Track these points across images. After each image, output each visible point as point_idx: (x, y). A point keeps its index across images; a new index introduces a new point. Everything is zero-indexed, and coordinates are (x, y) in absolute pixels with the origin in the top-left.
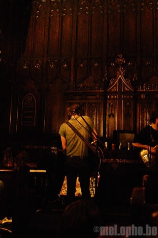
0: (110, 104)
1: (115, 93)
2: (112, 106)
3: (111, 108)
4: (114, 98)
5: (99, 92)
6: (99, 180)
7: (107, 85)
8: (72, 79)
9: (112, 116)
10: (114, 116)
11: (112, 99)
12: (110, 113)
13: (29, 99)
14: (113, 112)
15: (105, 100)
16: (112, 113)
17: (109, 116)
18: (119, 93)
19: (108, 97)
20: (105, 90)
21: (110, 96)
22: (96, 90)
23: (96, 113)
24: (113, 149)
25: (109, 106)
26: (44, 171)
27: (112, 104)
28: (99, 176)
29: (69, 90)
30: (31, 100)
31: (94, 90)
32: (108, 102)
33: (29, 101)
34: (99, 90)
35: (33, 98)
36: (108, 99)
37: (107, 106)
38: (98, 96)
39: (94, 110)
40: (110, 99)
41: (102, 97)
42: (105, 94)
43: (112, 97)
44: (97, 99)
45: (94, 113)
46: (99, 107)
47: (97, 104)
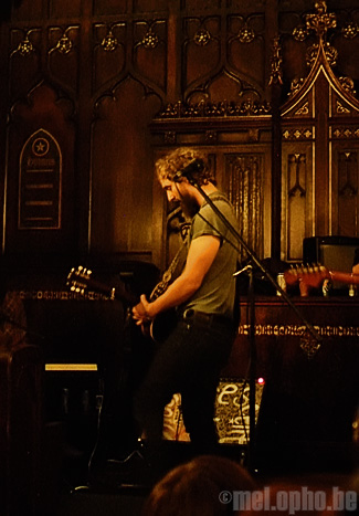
0: (291, 156)
1: (306, 122)
2: (298, 161)
3: (294, 168)
4: (303, 138)
5: (254, 120)
6: (264, 392)
7: (281, 97)
8: (172, 80)
9: (298, 193)
10: (303, 194)
11: (298, 140)
12: (293, 183)
13: (40, 147)
14: (302, 180)
15: (277, 143)
16: (298, 186)
17: (291, 194)
18: (320, 121)
19: (286, 134)
20: (276, 112)
21: (292, 132)
22: (245, 114)
23: (250, 184)
24: (304, 294)
25: (290, 162)
26: (93, 367)
27: (297, 156)
28: (261, 380)
29: (165, 117)
30: (45, 149)
31: (241, 114)
32: (287, 149)
33: (40, 152)
34: (258, 114)
35: (52, 143)
36: (286, 141)
37: (284, 162)
38: (254, 134)
39: (243, 177)
40: (292, 139)
41: (267, 136)
42: (276, 125)
43: (298, 134)
44: (250, 141)
45: (243, 187)
46: (257, 168)
47: (252, 157)
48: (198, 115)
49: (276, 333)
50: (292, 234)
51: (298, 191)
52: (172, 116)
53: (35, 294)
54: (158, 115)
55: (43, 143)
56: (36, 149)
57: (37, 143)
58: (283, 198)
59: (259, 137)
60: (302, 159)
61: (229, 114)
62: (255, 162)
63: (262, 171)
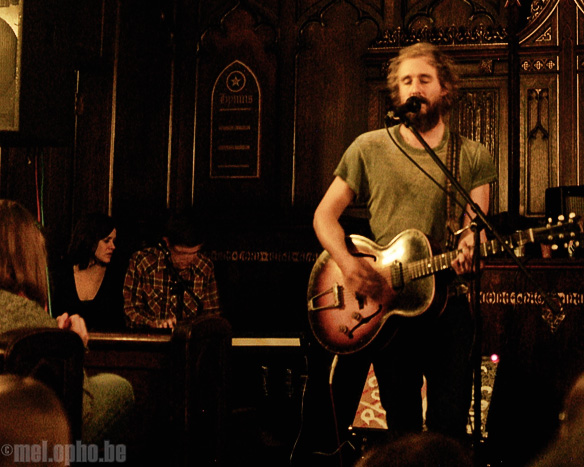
0: (531, 91)
1: (548, 51)
2: (540, 98)
3: (534, 106)
4: (545, 71)
5: (487, 49)
7: (518, 21)
9: (539, 135)
10: (546, 136)
11: (539, 72)
12: (534, 121)
13: (236, 82)
14: (544, 121)
15: (514, 77)
16: (539, 126)
17: (531, 136)
18: (565, 50)
19: (525, 65)
20: (513, 40)
21: (532, 63)
22: (477, 41)
23: (483, 125)
24: (546, 255)
25: (530, 98)
26: (296, 342)
27: (538, 91)
28: (494, 357)
29: (382, 45)
30: (241, 83)
31: (471, 42)
32: (527, 83)
33: (236, 87)
34: (492, 41)
35: (249, 77)
36: (525, 73)
37: (522, 98)
38: (486, 65)
39: (475, 117)
40: (532, 72)
41: (502, 68)
42: (513, 57)
43: (539, 65)
44: (483, 73)
45: (475, 128)
46: (491, 106)
47: (485, 93)
49: (513, 301)
50: (532, 184)
51: (540, 132)
52: (389, 45)
53: (230, 255)
54: (373, 43)
55: (239, 76)
56: (230, 83)
57: (232, 77)
58: (522, 140)
59: (493, 70)
60: (544, 94)
61: (457, 42)
62: (488, 99)
63: (497, 109)
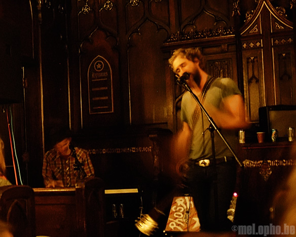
0: (248, 58)
1: (256, 37)
2: (253, 61)
3: (251, 66)
4: (255, 48)
5: (224, 39)
6: (238, 201)
7: (240, 23)
8: (173, 20)
9: (254, 81)
10: (258, 81)
11: (252, 49)
12: (251, 75)
13: (99, 66)
14: (256, 73)
15: (239, 50)
16: (254, 77)
17: (250, 82)
19: (245, 45)
20: (237, 33)
21: (248, 44)
22: (219, 35)
24: (260, 142)
25: (248, 62)
26: (136, 191)
27: (252, 58)
28: (235, 194)
29: (170, 42)
30: (101, 67)
31: (216, 36)
32: (246, 54)
33: (99, 69)
34: (227, 34)
35: (105, 63)
36: (245, 49)
37: (244, 62)
38: (224, 47)
39: (220, 74)
40: (248, 48)
41: (233, 48)
42: (238, 41)
43: (252, 45)
44: (223, 52)
46: (228, 67)
47: (224, 62)
48: (190, 39)
50: (251, 106)
51: (254, 79)
52: (174, 41)
53: (102, 151)
54: (166, 41)
55: (101, 63)
56: (96, 67)
57: (97, 64)
58: (245, 84)
59: (228, 49)
60: (255, 60)
61: (208, 37)
62: (226, 64)
63: (231, 69)
